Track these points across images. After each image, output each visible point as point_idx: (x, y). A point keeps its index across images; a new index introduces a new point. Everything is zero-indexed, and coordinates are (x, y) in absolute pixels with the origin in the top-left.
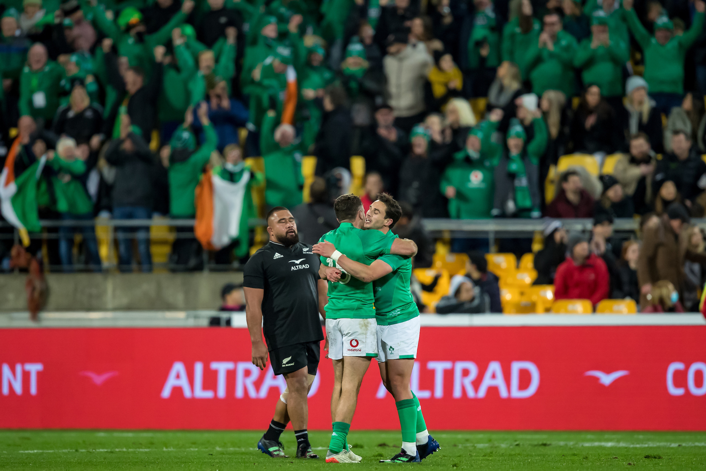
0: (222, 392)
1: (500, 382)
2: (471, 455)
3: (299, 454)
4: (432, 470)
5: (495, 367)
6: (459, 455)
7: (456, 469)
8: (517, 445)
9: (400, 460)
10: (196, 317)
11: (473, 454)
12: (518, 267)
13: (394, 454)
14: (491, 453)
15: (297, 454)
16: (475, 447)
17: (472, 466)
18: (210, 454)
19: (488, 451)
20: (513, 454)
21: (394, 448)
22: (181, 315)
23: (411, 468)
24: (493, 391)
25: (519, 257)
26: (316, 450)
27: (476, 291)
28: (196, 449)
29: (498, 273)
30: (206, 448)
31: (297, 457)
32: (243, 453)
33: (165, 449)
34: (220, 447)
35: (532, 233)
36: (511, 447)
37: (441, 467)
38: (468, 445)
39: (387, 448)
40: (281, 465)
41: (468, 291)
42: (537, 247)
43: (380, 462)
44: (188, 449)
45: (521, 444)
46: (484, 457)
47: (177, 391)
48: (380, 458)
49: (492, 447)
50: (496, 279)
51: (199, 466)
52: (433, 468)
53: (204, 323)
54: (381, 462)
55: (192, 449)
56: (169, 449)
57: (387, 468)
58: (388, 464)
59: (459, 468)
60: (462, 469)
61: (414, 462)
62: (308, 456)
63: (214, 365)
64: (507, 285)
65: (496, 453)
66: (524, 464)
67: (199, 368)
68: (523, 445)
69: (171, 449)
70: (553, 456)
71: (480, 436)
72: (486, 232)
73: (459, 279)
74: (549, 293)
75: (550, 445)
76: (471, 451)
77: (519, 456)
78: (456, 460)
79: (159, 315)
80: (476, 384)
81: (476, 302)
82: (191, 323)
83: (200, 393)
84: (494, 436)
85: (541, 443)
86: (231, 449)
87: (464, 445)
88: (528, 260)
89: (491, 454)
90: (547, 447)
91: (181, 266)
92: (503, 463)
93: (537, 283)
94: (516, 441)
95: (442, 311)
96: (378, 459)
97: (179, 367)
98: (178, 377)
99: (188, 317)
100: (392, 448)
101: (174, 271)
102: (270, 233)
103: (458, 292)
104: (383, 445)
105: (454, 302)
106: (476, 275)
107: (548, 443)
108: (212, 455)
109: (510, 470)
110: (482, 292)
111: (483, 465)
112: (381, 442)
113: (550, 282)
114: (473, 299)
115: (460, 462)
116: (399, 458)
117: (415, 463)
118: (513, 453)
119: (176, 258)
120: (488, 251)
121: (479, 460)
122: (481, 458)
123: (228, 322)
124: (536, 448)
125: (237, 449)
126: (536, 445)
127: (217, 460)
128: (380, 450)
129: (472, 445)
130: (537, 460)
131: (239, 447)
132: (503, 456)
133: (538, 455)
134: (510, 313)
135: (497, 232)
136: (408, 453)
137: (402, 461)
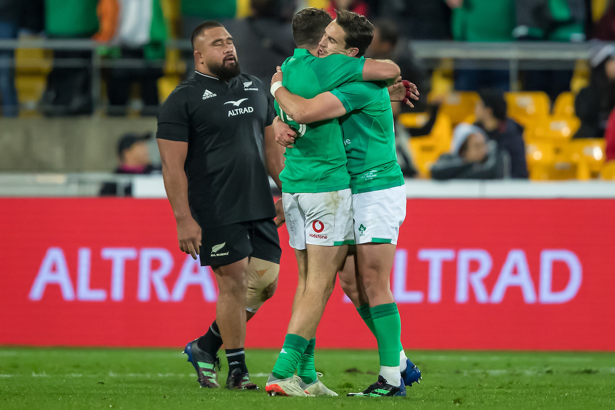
0: (118, 293)
1: (524, 280)
2: (481, 386)
3: (231, 384)
4: (425, 407)
5: (517, 257)
6: (463, 386)
7: (460, 406)
8: (549, 372)
9: (376, 393)
10: (81, 183)
11: (483, 385)
12: (552, 111)
13: (368, 384)
14: (511, 383)
15: (227, 384)
16: (487, 375)
17: (482, 402)
18: (99, 383)
19: (507, 381)
20: (542, 385)
21: (369, 375)
22: (60, 179)
23: (393, 404)
24: (514, 292)
25: (553, 98)
26: (255, 378)
27: (491, 146)
28: (80, 375)
29: (523, 120)
30: (95, 373)
31: (228, 387)
32: (148, 382)
33: (34, 375)
34: (114, 372)
35: (573, 62)
36: (540, 375)
37: (437, 403)
38: (477, 371)
39: (359, 375)
40: (203, 398)
41: (478, 146)
42: (578, 84)
43: (348, 395)
44: (67, 375)
45: (554, 370)
46: (500, 390)
47: (53, 289)
48: (348, 390)
49: (511, 375)
50: (520, 129)
51: (84, 401)
52: (425, 405)
53: (92, 190)
54: (350, 395)
55: (74, 375)
56: (41, 375)
57: (358, 404)
58: (361, 398)
59: (463, 404)
60: (469, 406)
61: (397, 395)
62: (243, 387)
63: (107, 253)
64: (537, 138)
65: (517, 383)
66: (558, 401)
67: (84, 256)
68: (557, 371)
69: (44, 375)
70: (601, 388)
71: (495, 358)
72: (506, 61)
73: (465, 129)
74: (597, 151)
75: (597, 372)
76: (481, 381)
77: (551, 388)
78: (459, 394)
79: (28, 178)
80: (490, 282)
81: (491, 163)
82: (73, 191)
83: (86, 293)
84: (515, 359)
85: (583, 369)
86: (131, 375)
87: (471, 371)
88: (566, 103)
89: (510, 385)
90: (592, 376)
91: (60, 108)
92: (528, 398)
93: (579, 135)
94: (546, 366)
95: (440, 175)
96: (345, 391)
97: (55, 255)
98: (54, 269)
99: (69, 183)
100: (366, 375)
101: (49, 115)
102: (198, 60)
103: (464, 148)
104: (352, 371)
105: (457, 162)
106: (491, 123)
107: (594, 369)
108: (103, 383)
109: (538, 408)
110: (500, 148)
111: (498, 401)
112: (350, 366)
113: (599, 134)
114: (485, 159)
115: (466, 396)
116: (376, 391)
117: (399, 397)
118: (543, 383)
119: (52, 95)
120: (508, 89)
121: (492, 393)
122: (496, 390)
123: (129, 190)
124: (576, 376)
125: (140, 375)
126: (576, 373)
127: (111, 392)
128: (348, 378)
129: (482, 371)
130: (577, 394)
131: (143, 372)
132: (527, 388)
133: (579, 387)
134: (539, 179)
135: (521, 62)
136: (389, 382)
137: (380, 394)
